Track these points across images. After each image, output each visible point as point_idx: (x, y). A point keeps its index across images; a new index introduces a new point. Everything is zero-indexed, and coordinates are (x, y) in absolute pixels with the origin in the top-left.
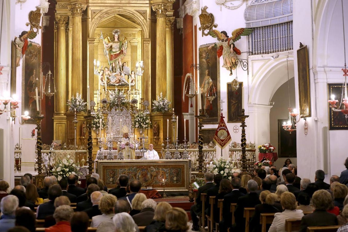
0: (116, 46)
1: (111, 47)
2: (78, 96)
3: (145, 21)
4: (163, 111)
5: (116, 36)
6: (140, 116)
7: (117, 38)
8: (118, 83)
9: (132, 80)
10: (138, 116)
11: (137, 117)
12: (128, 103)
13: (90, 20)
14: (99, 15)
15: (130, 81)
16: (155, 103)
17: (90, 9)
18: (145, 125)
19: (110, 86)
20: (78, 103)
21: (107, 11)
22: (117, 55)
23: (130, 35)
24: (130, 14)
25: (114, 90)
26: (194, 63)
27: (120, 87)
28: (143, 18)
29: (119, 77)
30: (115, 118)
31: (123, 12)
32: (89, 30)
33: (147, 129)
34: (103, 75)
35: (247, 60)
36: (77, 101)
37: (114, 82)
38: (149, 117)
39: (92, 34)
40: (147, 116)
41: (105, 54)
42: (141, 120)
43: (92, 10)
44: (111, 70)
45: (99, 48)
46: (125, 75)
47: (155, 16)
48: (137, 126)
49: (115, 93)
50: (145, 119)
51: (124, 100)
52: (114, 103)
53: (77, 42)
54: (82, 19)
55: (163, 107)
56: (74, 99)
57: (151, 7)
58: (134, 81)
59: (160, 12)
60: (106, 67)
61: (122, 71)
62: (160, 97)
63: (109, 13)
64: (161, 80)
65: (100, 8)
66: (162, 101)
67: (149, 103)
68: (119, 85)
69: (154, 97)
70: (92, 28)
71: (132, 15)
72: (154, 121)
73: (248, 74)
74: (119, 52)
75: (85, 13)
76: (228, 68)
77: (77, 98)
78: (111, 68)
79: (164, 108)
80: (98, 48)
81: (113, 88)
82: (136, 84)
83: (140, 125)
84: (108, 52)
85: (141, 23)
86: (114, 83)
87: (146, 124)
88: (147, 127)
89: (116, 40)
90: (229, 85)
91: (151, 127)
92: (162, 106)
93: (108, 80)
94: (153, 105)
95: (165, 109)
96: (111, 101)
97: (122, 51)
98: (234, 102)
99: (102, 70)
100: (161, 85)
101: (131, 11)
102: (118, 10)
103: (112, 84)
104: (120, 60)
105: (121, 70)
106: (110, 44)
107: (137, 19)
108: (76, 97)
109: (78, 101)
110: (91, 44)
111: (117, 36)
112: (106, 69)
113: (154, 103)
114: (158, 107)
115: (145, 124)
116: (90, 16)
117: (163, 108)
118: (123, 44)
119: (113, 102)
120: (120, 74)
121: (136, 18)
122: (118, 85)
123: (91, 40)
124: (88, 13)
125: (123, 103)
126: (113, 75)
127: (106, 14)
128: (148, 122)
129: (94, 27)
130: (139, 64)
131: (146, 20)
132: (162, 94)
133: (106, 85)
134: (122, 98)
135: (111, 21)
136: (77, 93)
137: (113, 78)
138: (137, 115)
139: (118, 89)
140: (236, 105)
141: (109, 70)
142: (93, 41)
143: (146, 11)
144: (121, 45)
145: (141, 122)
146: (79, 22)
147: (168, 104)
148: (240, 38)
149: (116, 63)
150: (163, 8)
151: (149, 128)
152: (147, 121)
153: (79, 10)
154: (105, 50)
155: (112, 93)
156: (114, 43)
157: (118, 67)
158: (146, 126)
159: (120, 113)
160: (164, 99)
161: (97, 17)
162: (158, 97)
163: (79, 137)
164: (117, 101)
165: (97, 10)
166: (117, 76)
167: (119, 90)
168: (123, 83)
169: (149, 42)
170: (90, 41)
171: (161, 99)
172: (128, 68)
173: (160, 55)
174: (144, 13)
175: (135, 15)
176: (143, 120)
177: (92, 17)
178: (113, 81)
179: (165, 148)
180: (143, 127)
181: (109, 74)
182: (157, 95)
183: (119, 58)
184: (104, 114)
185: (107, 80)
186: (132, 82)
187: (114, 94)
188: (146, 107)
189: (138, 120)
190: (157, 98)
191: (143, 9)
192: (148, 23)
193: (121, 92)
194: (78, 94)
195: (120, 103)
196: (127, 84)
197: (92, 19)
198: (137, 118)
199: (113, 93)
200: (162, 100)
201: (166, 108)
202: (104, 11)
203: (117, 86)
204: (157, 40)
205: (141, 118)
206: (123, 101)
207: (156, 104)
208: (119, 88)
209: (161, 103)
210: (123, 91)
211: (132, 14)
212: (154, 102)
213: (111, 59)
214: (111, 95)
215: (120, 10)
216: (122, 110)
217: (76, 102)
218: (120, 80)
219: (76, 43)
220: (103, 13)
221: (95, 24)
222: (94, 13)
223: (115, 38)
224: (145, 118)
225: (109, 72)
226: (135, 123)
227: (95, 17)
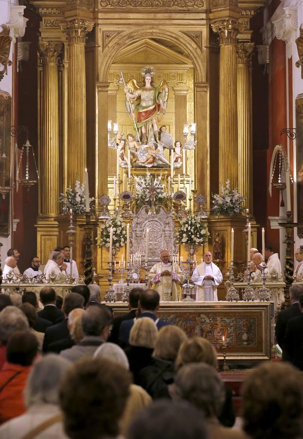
0: (147, 96)
1: (139, 98)
2: (78, 186)
3: (198, 50)
4: (231, 214)
5: (148, 78)
6: (190, 223)
7: (150, 81)
8: (150, 163)
9: (177, 158)
10: (187, 223)
11: (184, 224)
12: (170, 199)
13: (100, 49)
14: (116, 40)
15: (173, 160)
16: (217, 199)
17: (100, 29)
18: (199, 238)
20: (78, 199)
21: (131, 33)
22: (149, 113)
23: (174, 76)
24: (172, 38)
25: (144, 176)
26: (288, 127)
27: (155, 171)
28: (195, 46)
29: (153, 152)
30: (144, 226)
31: (159, 35)
32: (99, 68)
33: (202, 245)
34: (124, 148)
36: (77, 195)
37: (143, 161)
38: (206, 225)
39: (104, 75)
40: (202, 222)
41: (129, 110)
42: (192, 230)
43: (103, 32)
44: (139, 140)
45: (118, 99)
46: (164, 148)
47: (218, 42)
48: (184, 240)
49: (145, 180)
50: (200, 227)
51: (162, 193)
52: (144, 199)
53: (77, 89)
54: (86, 48)
55: (232, 206)
56: (73, 192)
57: (210, 25)
58: (179, 159)
59: (226, 34)
60: (129, 135)
61: (158, 141)
62: (227, 189)
63: (135, 37)
64: (228, 158)
65: (119, 28)
66: (229, 196)
67: (205, 199)
68: (153, 167)
69: (215, 189)
70: (105, 63)
71: (175, 40)
72: (216, 231)
74: (154, 107)
75: (91, 36)
77: (77, 189)
78: (138, 136)
79: (234, 208)
80: (116, 100)
81: (143, 172)
82: (182, 165)
83: (190, 240)
84: (133, 107)
85: (191, 54)
86: (143, 163)
87: (201, 236)
88: (203, 243)
89: (148, 85)
91: (210, 242)
92: (229, 204)
93: (134, 157)
94: (213, 202)
95: (235, 210)
96: (138, 195)
97: (159, 106)
99: (123, 140)
100: (227, 166)
101: (174, 34)
102: (151, 31)
103: (140, 164)
104: (154, 121)
105: (157, 139)
106: (137, 93)
107: (185, 47)
108: (75, 189)
109: (79, 195)
110: (102, 93)
111: (150, 78)
112: (130, 138)
113: (215, 199)
114: (221, 206)
115: (198, 236)
116: (100, 42)
117: (231, 208)
118: (159, 93)
119: (141, 197)
120: (154, 148)
121: (182, 45)
122: (150, 166)
123: (102, 85)
124: (96, 37)
125: (160, 198)
126: (143, 148)
127: (129, 38)
128: (205, 233)
129: (107, 63)
130: (190, 128)
131: (201, 49)
132: (230, 183)
133: (129, 166)
134: (158, 191)
135: (140, 52)
136: (77, 181)
137: (142, 154)
138: (184, 220)
139: (151, 174)
141: (135, 140)
142: (105, 87)
143: (201, 32)
144: (157, 95)
145: (192, 233)
146: (81, 53)
147: (241, 200)
149: (148, 126)
150: (230, 26)
151: (206, 244)
152: (203, 232)
153: (79, 31)
154: (127, 103)
155: (140, 181)
156: (145, 92)
157: (151, 133)
158: (201, 240)
159: (153, 217)
160: (233, 191)
161: (112, 44)
162: (222, 187)
163: (81, 260)
164: (148, 196)
165: (113, 31)
166: (149, 151)
167: (153, 176)
168: (161, 163)
169: (205, 89)
170: (101, 87)
171: (227, 192)
172: (170, 136)
173: (226, 112)
174: (197, 37)
175: (181, 40)
176: (194, 230)
177: (103, 45)
178: (142, 159)
180: (195, 242)
181: (135, 147)
182: (220, 185)
183: (154, 118)
184: (126, 218)
185: (132, 157)
186: (176, 161)
187: (144, 182)
188: (201, 206)
189: (187, 229)
190: (220, 189)
191: (195, 30)
192: (204, 54)
193: (156, 179)
194: (79, 182)
195: (155, 200)
196: (167, 164)
197: (103, 47)
198: (185, 226)
199: (142, 181)
200: (230, 193)
201: (236, 207)
202: (125, 33)
203: (150, 169)
204: (220, 86)
205: (191, 225)
206: (160, 196)
207: (218, 201)
208: (153, 172)
209: (228, 199)
210: (160, 178)
211: (175, 38)
212: (215, 197)
213: (139, 121)
214: (139, 184)
215: (154, 31)
216: (158, 212)
217: (75, 196)
218: (154, 158)
219: (76, 92)
220: (123, 38)
221: (110, 57)
222: (108, 36)
223: (147, 81)
224: (198, 225)
225: (135, 143)
226: (181, 235)
227: (110, 45)
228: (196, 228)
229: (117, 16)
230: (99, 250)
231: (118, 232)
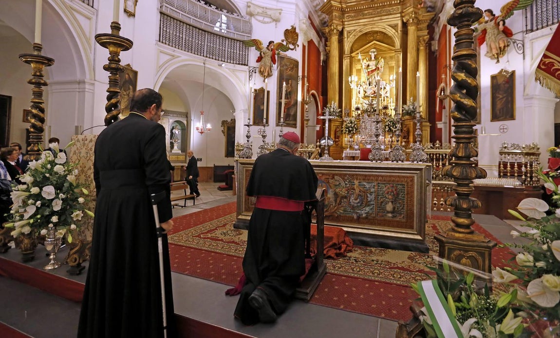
0: (372, 64)
1: (368, 65)
4: (413, 115)
8: (373, 94)
13: (346, 39)
14: (353, 34)
17: (346, 30)
19: (365, 97)
22: (373, 71)
27: (375, 98)
29: (374, 89)
32: (345, 48)
34: (360, 88)
35: (523, 41)
44: (368, 84)
48: (387, 130)
62: (411, 102)
63: (363, 31)
65: (355, 28)
66: (412, 105)
68: (374, 96)
69: (404, 102)
70: (348, 45)
73: (524, 59)
74: (375, 68)
76: (492, 57)
83: (390, 129)
89: (373, 59)
90: (493, 78)
94: (403, 109)
97: (378, 68)
98: (501, 97)
99: (360, 84)
100: (411, 90)
104: (376, 75)
111: (373, 55)
112: (364, 83)
114: (407, 111)
120: (375, 87)
124: (344, 34)
126: (369, 88)
137: (369, 91)
138: (387, 119)
140: (504, 99)
141: (366, 84)
144: (377, 63)
145: (391, 126)
148: (512, 14)
149: (372, 78)
155: (366, 102)
156: (371, 62)
160: (414, 103)
162: (408, 102)
165: (352, 30)
166: (372, 89)
179: (406, 149)
181: (366, 88)
183: (375, 73)
185: (365, 93)
193: (374, 101)
203: (372, 97)
206: (376, 108)
209: (411, 107)
212: (404, 106)
213: (368, 75)
214: (365, 104)
218: (375, 92)
221: (350, 42)
222: (349, 32)
223: (372, 57)
225: (366, 86)
226: (385, 127)
227: (351, 36)
228: (393, 123)
229: (354, 22)
230: (344, 135)
231: (352, 126)
